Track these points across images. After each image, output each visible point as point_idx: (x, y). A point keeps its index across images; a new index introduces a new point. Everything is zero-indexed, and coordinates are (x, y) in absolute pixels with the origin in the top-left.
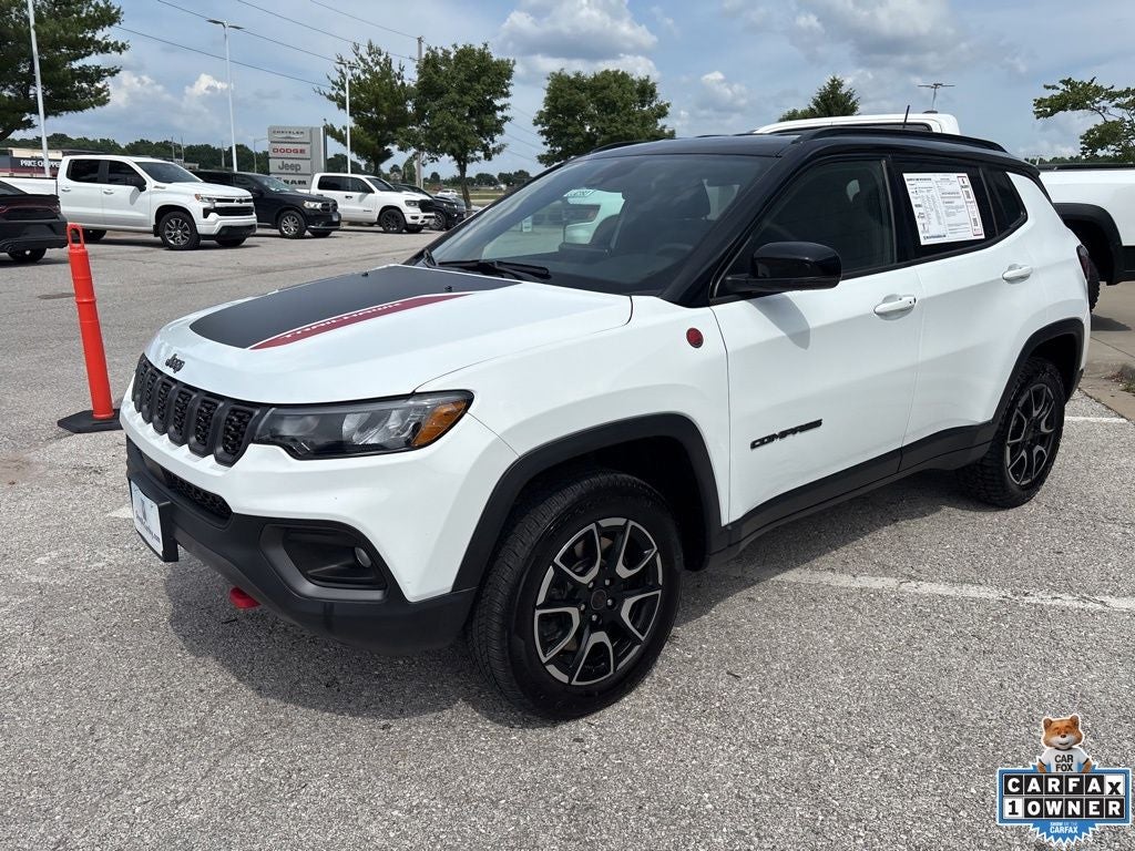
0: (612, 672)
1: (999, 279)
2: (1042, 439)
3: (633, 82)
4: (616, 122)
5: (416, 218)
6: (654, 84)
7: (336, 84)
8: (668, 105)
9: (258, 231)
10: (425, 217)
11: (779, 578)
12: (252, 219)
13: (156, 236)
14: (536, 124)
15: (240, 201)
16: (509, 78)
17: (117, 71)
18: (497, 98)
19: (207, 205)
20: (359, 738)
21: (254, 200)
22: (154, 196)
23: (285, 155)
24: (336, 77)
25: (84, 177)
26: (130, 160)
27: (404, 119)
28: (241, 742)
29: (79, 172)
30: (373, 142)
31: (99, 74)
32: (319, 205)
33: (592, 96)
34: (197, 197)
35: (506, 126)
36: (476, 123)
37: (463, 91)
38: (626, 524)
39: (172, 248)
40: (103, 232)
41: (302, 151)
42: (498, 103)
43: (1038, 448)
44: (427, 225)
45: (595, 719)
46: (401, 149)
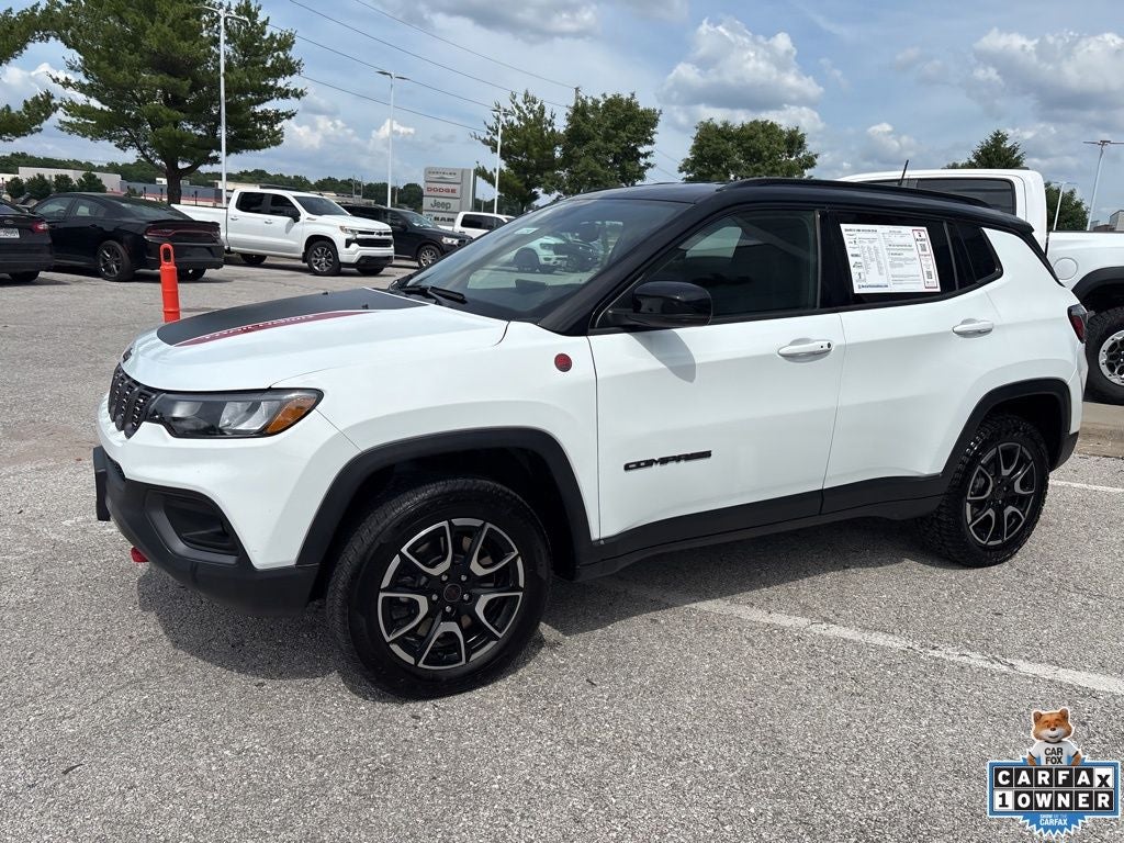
0: (464, 662)
1: (947, 333)
2: (1020, 501)
3: (782, 132)
4: (760, 171)
5: (550, 259)
6: (803, 135)
7: (491, 129)
8: (816, 156)
9: (395, 262)
10: (558, 259)
11: (694, 606)
12: (390, 251)
13: (304, 262)
14: (681, 171)
15: (380, 234)
16: (654, 126)
17: (294, 115)
18: (641, 145)
19: (350, 236)
20: (233, 691)
21: (393, 233)
22: (306, 227)
23: (438, 194)
24: (492, 123)
25: (253, 209)
26: (289, 195)
27: (552, 164)
28: (139, 681)
29: (248, 203)
30: (522, 185)
31: (278, 117)
32: (456, 242)
33: (739, 145)
34: (342, 228)
35: (648, 173)
36: (620, 169)
37: (608, 138)
38: (483, 525)
39: (316, 274)
40: (263, 257)
41: (453, 191)
42: (642, 150)
43: (1010, 509)
44: (560, 266)
45: (441, 703)
46: (546, 192)
